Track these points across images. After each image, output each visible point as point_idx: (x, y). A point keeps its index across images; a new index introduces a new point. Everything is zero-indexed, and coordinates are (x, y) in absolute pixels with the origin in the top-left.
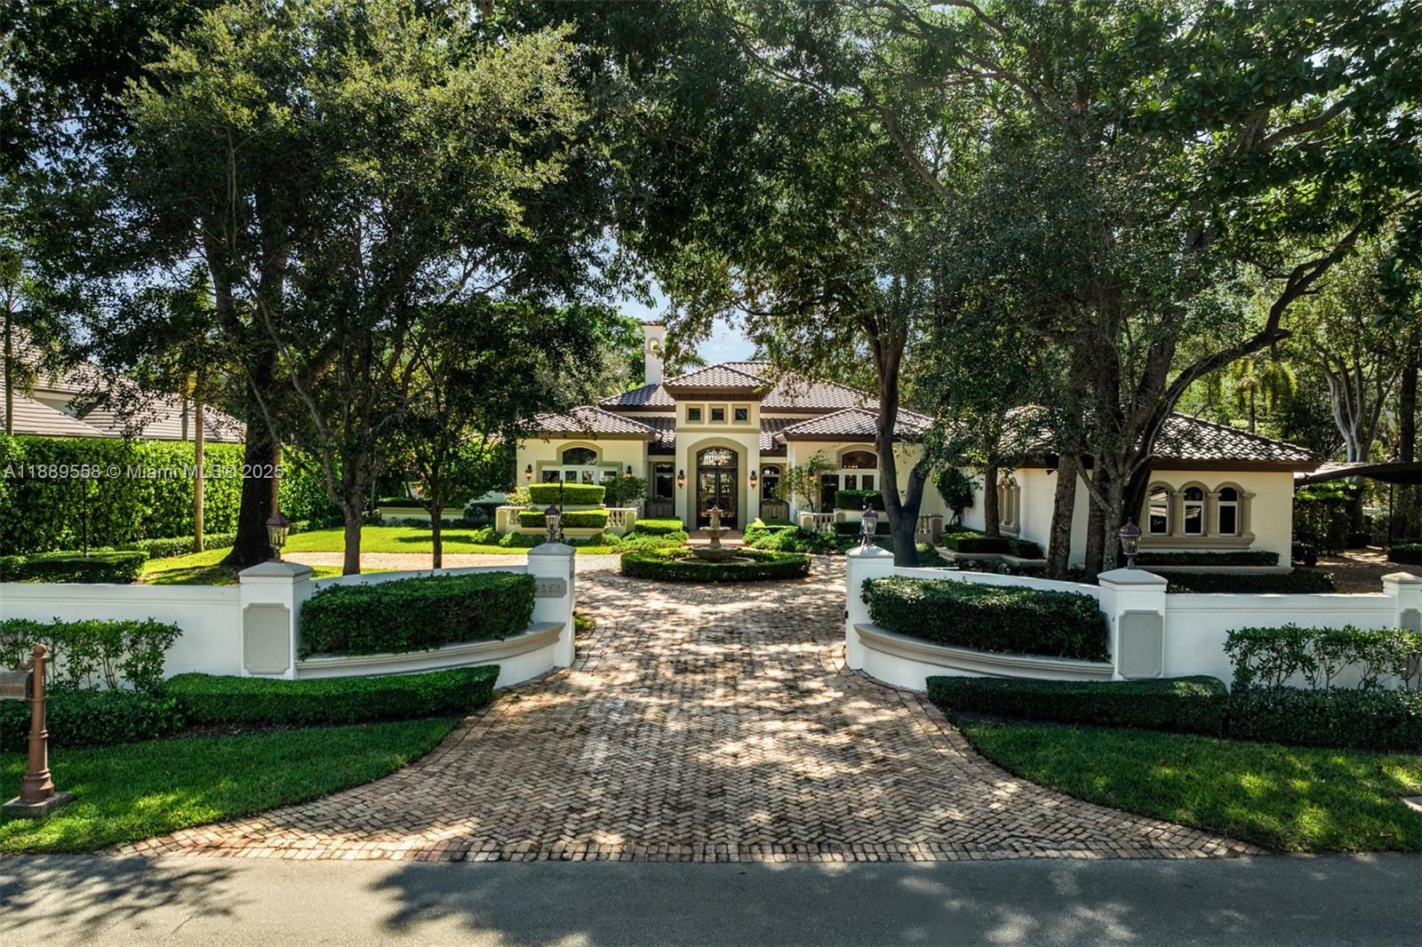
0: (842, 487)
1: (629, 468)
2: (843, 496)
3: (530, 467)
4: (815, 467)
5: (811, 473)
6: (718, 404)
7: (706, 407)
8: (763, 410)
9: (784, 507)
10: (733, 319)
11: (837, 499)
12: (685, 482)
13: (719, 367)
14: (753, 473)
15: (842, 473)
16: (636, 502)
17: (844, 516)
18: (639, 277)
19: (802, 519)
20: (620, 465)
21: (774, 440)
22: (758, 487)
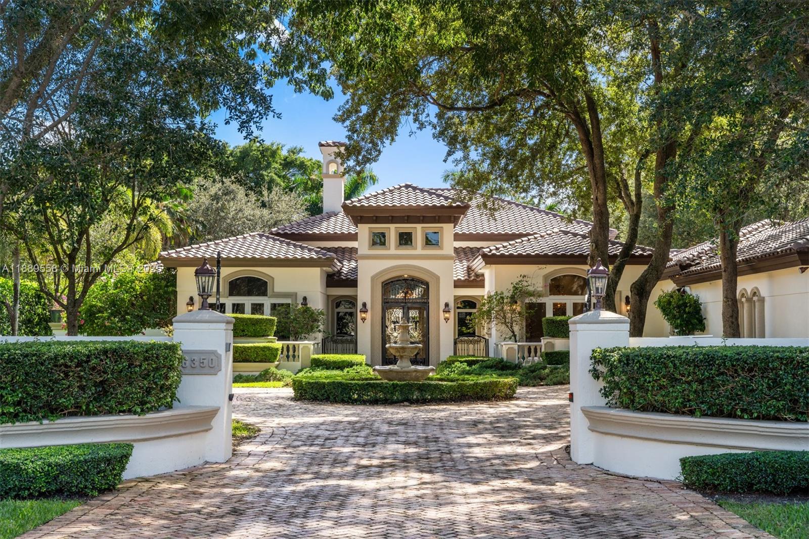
0: (549, 314)
1: (305, 299)
2: (551, 322)
3: (191, 299)
4: (518, 293)
5: (513, 301)
6: (406, 227)
7: (392, 230)
8: (458, 237)
9: (482, 344)
10: (422, 118)
11: (544, 327)
12: (368, 316)
13: (407, 186)
14: (447, 305)
15: (550, 301)
16: (313, 335)
17: (553, 345)
18: (313, 66)
19: (505, 348)
20: (293, 295)
21: (469, 269)
22: (451, 321)
